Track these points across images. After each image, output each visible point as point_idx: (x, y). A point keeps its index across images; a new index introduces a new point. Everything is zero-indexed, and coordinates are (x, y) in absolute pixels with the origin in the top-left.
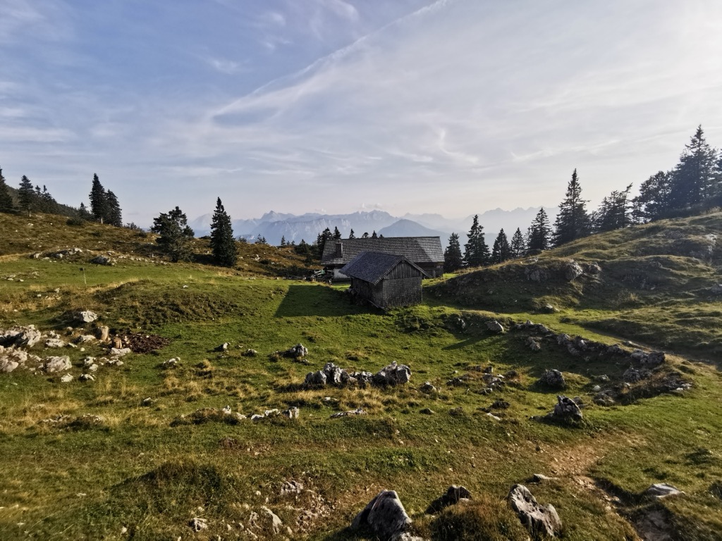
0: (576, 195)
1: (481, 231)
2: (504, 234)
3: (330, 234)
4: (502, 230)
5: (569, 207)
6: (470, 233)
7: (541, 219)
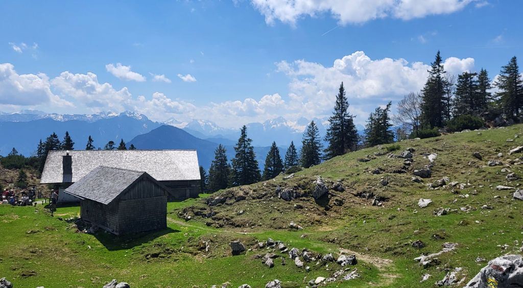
0: (343, 109)
1: (249, 144)
2: (276, 148)
3: (58, 142)
4: (274, 144)
5: (338, 122)
6: (237, 147)
7: (312, 133)
